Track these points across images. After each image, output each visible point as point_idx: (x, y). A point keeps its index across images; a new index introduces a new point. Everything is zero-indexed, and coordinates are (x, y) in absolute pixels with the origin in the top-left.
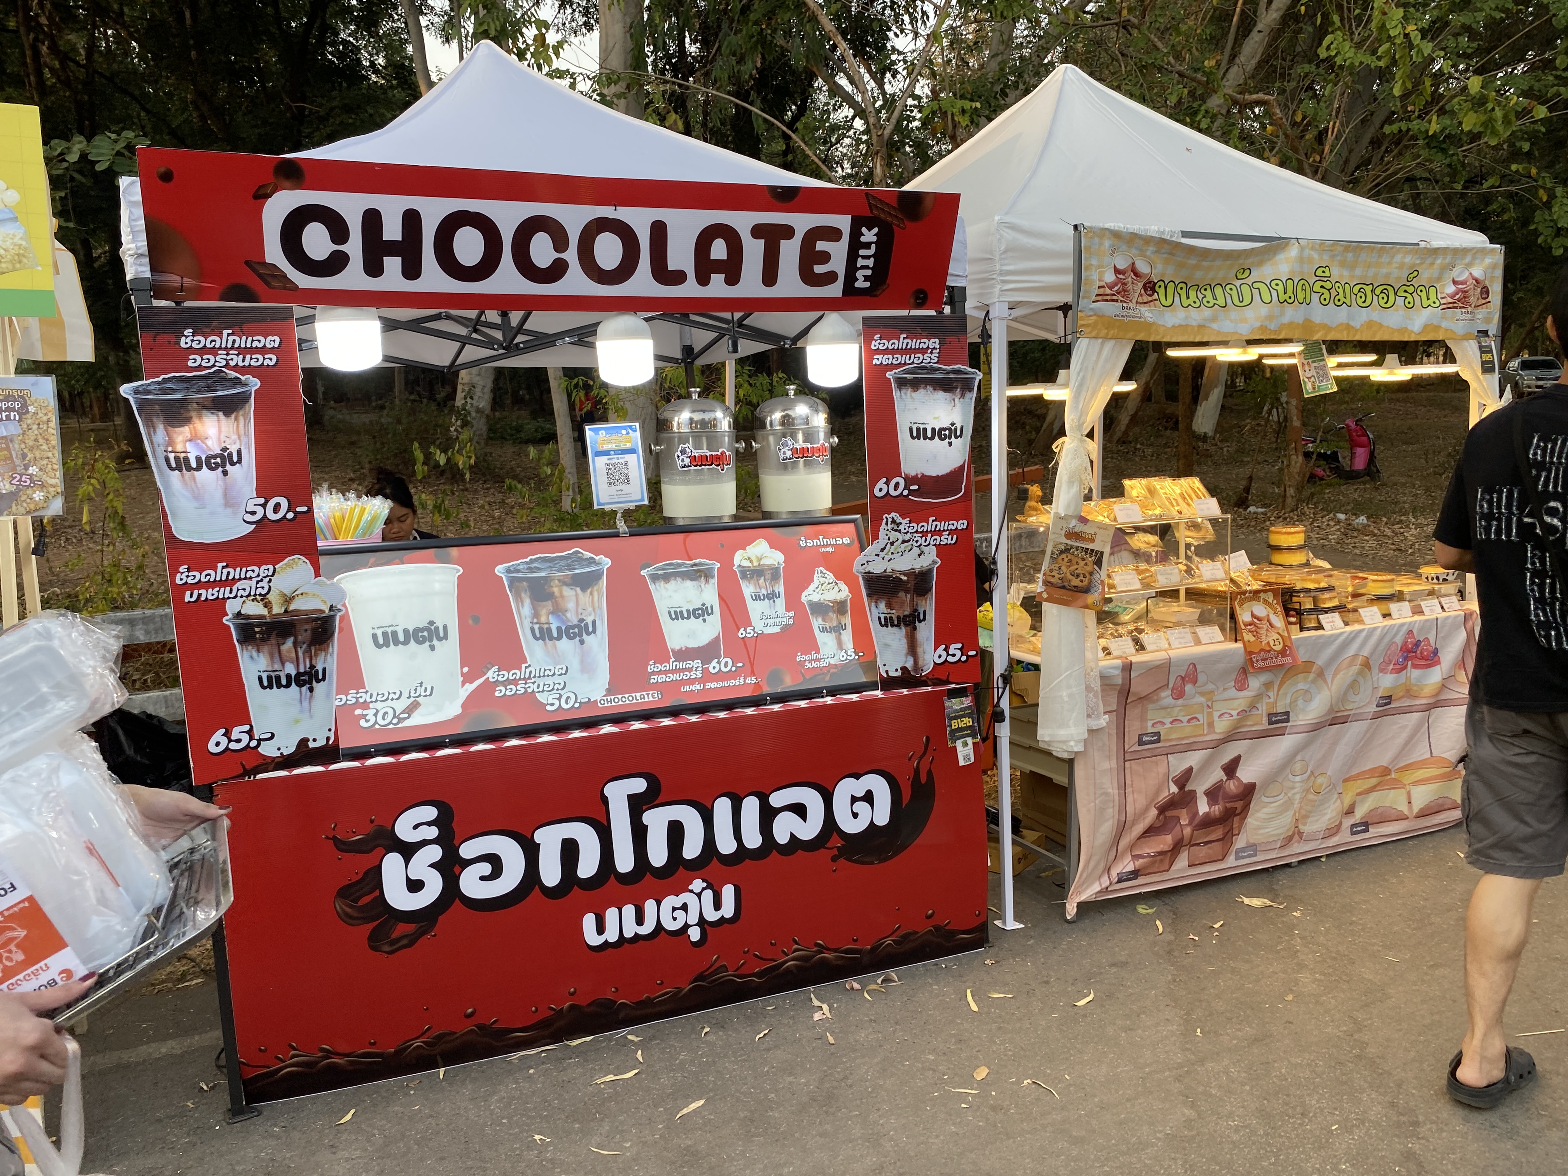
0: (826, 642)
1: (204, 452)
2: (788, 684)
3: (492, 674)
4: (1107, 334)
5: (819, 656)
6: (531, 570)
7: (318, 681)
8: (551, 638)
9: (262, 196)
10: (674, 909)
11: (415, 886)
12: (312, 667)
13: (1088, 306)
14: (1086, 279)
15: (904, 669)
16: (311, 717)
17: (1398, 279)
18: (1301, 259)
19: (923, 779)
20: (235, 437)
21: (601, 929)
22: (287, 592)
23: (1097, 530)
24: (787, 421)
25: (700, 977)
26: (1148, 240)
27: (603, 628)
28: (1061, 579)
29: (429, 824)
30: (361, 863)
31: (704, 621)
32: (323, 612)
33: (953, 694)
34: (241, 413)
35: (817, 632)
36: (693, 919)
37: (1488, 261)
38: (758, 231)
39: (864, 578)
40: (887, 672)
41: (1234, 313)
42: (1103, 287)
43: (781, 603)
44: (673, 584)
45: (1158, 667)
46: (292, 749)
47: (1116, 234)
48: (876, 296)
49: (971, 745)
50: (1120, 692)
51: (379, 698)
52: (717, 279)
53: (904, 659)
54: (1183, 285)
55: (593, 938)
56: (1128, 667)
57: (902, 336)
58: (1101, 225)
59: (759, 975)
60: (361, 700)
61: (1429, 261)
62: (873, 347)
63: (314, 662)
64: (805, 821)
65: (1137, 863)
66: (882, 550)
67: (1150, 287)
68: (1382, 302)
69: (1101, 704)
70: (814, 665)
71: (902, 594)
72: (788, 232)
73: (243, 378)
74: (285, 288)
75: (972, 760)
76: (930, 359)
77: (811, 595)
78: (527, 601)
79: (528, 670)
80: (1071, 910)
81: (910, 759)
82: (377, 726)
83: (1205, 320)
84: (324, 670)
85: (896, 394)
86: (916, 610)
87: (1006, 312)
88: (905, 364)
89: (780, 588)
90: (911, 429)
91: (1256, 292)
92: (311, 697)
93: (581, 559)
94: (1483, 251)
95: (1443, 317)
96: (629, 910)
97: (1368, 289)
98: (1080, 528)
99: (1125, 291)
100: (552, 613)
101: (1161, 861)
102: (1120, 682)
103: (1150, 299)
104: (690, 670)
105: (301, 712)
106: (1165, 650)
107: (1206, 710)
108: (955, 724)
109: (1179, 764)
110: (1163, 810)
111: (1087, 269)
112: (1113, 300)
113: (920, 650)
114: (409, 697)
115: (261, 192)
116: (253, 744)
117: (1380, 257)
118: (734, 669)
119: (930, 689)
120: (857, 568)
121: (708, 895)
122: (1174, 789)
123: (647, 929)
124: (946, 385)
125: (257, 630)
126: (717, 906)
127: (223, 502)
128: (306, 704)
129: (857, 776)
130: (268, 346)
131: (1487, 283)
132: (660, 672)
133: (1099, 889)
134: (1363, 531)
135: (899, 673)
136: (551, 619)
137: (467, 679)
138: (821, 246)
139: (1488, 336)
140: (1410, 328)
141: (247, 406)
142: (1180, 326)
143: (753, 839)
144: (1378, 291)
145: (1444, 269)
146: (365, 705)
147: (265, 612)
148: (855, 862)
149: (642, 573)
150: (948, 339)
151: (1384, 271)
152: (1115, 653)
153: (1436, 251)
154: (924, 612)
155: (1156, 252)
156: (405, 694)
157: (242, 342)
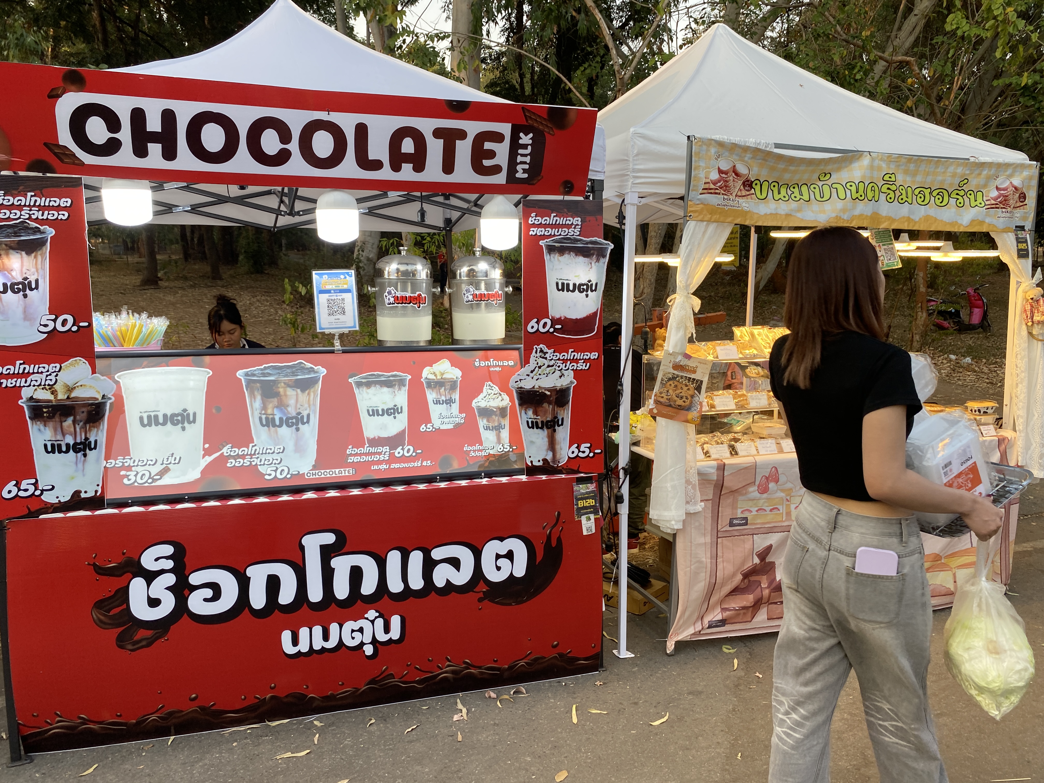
0: (488, 437)
1: (9, 280)
2: (455, 467)
3: (226, 450)
4: (711, 218)
5: (481, 448)
6: (264, 375)
7: (91, 449)
8: (274, 425)
9: (55, 96)
10: (353, 631)
11: (154, 603)
12: (86, 439)
13: (695, 196)
14: (695, 177)
15: (545, 460)
16: (84, 475)
17: (951, 184)
18: (871, 167)
19: (554, 543)
20: (33, 270)
21: (295, 642)
22: (70, 384)
23: (698, 364)
24: (471, 273)
25: (373, 681)
26: (746, 149)
27: (315, 420)
28: (669, 400)
29: (167, 558)
30: (115, 583)
31: (395, 418)
32: (97, 399)
33: (581, 481)
34: (39, 253)
35: (482, 430)
36: (368, 638)
37: (1025, 173)
38: (438, 133)
39: (517, 392)
40: (532, 462)
41: (815, 206)
42: (708, 183)
43: (455, 407)
44: (373, 390)
45: (746, 468)
46: (68, 498)
47: (720, 144)
48: (533, 184)
49: (593, 520)
50: (715, 486)
51: (140, 464)
52: (407, 168)
53: (545, 453)
54: (776, 184)
55: (289, 648)
56: (722, 468)
57: (553, 215)
58: (709, 137)
59: (418, 682)
60: (126, 464)
61: (977, 172)
62: (530, 222)
63: (88, 436)
64: (458, 569)
65: (725, 614)
66: (532, 372)
67: (748, 184)
68: (938, 202)
69: (698, 494)
70: (478, 454)
71: (545, 405)
72: (462, 135)
73: (42, 228)
74: (74, 164)
75: (594, 531)
76: (574, 232)
77: (480, 402)
78: (259, 398)
79: (254, 449)
80: (670, 646)
81: (544, 528)
82: (136, 484)
83: (792, 210)
84: (96, 442)
85: (547, 257)
86: (556, 417)
87: (636, 200)
88: (554, 235)
89: (456, 396)
90: (557, 284)
91: (834, 191)
92: (85, 461)
93: (303, 368)
94: (1022, 166)
95: (987, 215)
96: (318, 630)
97: (927, 192)
98: (684, 362)
99: (726, 186)
100: (277, 407)
101: (744, 614)
102: (715, 478)
103: (748, 193)
104: (380, 454)
105: (76, 471)
106: (753, 456)
107: (785, 503)
108: (581, 504)
109: (761, 542)
110: (746, 576)
111: (695, 169)
112: (716, 193)
113: (557, 447)
114: (162, 464)
115: (54, 93)
116: (38, 492)
117: (937, 167)
118: (414, 454)
119: (563, 476)
120: (512, 384)
121: (380, 623)
122: (757, 560)
123: (332, 643)
124: (585, 252)
125: (45, 410)
126: (387, 629)
127: (22, 316)
128: (80, 465)
129: (502, 539)
130: (62, 205)
131: (1024, 190)
132: (356, 455)
133: (693, 632)
134: (968, 368)
135: (541, 463)
136: (276, 411)
137: (207, 452)
138: (488, 145)
139: (1024, 230)
140: (959, 222)
141: (44, 248)
142: (771, 214)
143: (417, 583)
144: (935, 193)
145: (989, 178)
146: (129, 468)
147: (52, 397)
148: (497, 603)
149: (350, 380)
150: (588, 218)
151: (940, 178)
152: (713, 456)
153: (983, 165)
154: (563, 419)
155: (752, 158)
156: (160, 462)
157: (41, 201)
